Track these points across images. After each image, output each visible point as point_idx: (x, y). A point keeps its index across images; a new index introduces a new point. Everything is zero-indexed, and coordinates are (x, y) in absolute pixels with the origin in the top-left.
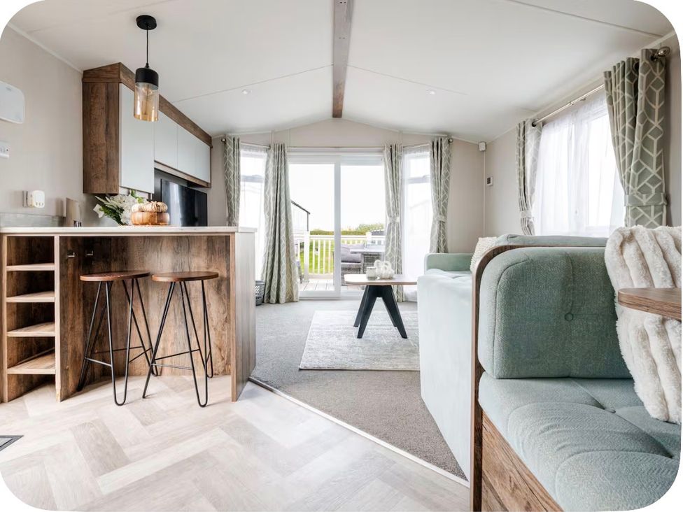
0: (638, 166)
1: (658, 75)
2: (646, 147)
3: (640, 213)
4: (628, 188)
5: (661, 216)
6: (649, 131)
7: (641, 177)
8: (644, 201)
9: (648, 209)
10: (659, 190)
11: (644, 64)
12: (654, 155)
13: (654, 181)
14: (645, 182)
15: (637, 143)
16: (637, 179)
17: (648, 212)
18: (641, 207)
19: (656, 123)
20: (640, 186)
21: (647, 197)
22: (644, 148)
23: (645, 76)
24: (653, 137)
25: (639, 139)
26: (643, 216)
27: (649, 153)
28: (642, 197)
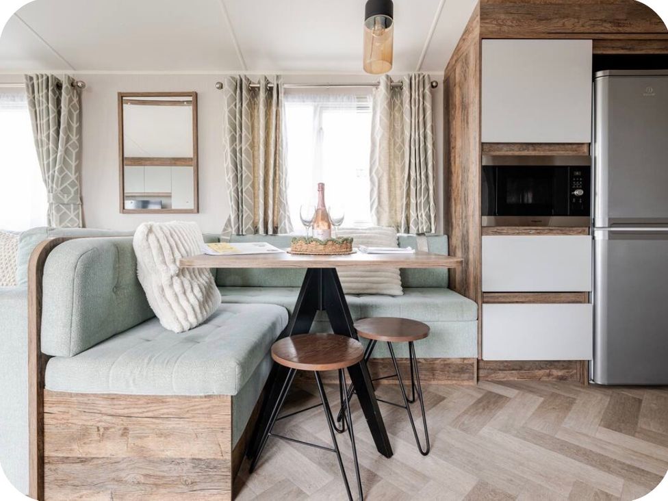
0: (61, 171)
1: (75, 100)
2: (68, 156)
3: (62, 209)
4: (52, 187)
5: (78, 213)
6: (69, 144)
7: (64, 179)
8: (66, 200)
9: (68, 206)
10: (76, 192)
11: (67, 87)
12: (73, 164)
13: (73, 184)
14: (66, 184)
15: (61, 151)
16: (60, 182)
17: (69, 209)
18: (63, 204)
19: (74, 138)
20: (62, 187)
21: (68, 197)
22: (66, 157)
23: (67, 97)
24: (73, 148)
25: (62, 147)
26: (65, 212)
27: (70, 162)
28: (64, 197)
